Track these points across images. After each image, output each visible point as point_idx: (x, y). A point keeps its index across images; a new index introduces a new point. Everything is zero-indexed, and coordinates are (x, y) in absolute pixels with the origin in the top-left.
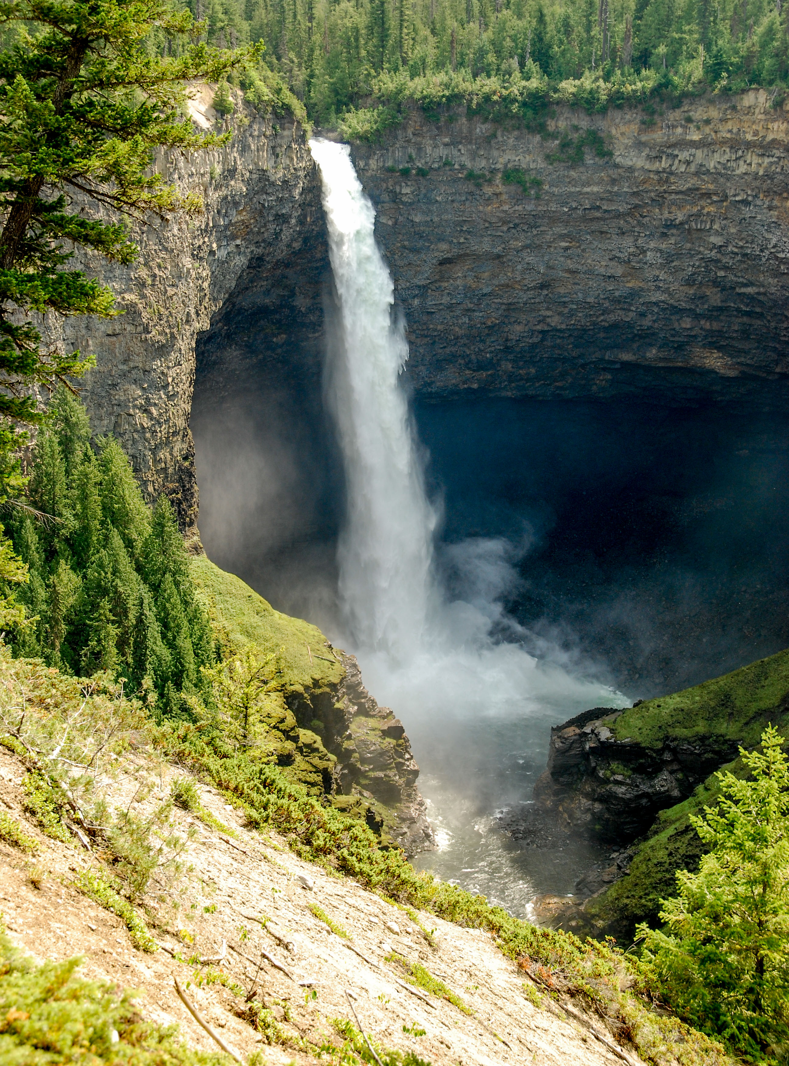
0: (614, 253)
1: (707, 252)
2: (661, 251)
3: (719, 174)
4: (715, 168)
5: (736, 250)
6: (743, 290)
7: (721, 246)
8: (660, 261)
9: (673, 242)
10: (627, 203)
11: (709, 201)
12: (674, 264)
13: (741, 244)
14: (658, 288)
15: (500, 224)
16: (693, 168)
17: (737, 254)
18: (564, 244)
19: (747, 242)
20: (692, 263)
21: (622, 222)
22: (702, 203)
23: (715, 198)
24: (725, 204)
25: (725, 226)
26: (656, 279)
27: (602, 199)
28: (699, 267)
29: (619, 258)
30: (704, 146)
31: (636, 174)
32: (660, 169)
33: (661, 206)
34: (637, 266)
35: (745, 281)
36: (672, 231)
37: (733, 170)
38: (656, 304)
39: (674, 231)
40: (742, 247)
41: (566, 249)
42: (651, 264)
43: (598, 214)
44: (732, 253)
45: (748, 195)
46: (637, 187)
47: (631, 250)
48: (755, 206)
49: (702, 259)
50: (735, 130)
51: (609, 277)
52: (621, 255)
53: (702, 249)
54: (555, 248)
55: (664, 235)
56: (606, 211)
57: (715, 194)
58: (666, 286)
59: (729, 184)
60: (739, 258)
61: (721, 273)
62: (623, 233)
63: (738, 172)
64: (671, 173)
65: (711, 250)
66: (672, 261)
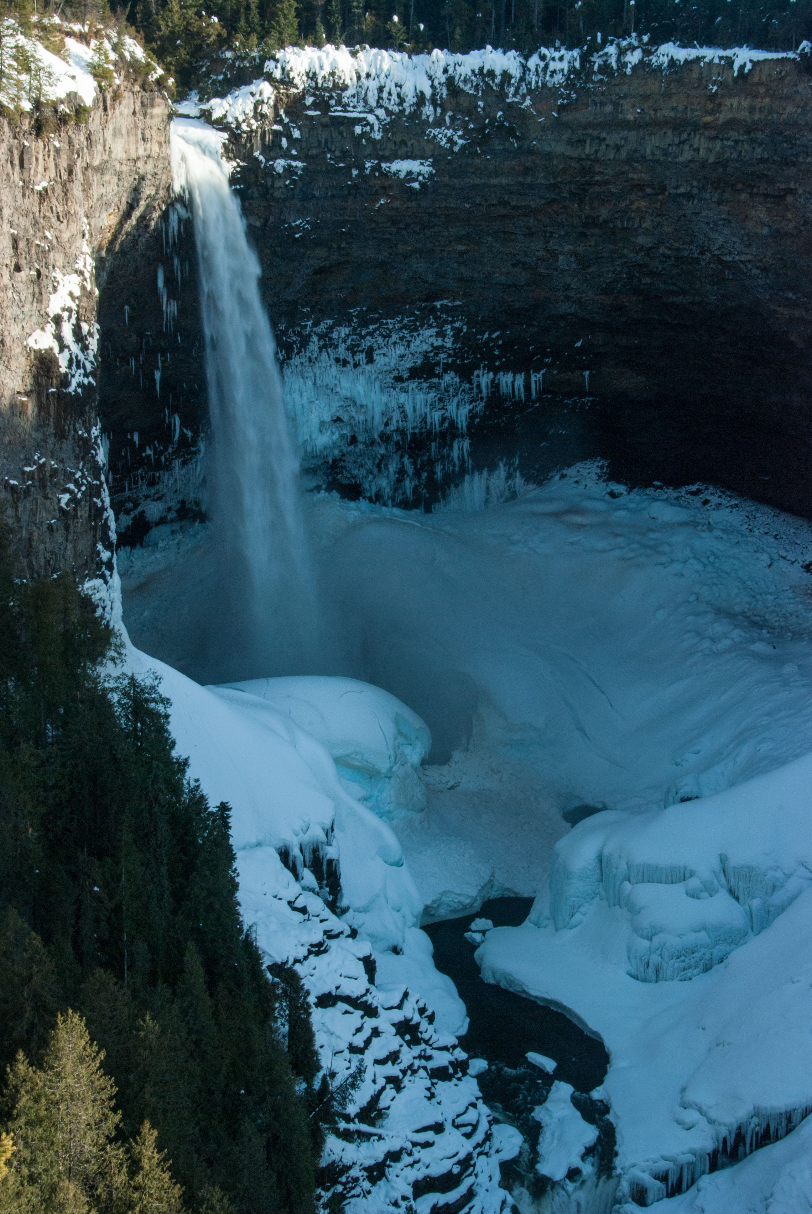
0: (518, 257)
1: (632, 255)
2: (576, 255)
3: (657, 161)
4: (653, 154)
5: (669, 252)
6: (672, 299)
7: (650, 248)
8: (574, 266)
9: (593, 243)
10: (541, 197)
11: (640, 194)
12: (591, 270)
13: (677, 245)
14: (568, 298)
15: (389, 224)
16: (623, 155)
17: (669, 257)
18: (461, 248)
19: (683, 244)
20: (612, 269)
21: (532, 220)
22: (633, 196)
23: (649, 191)
24: (660, 197)
25: (659, 224)
26: (567, 287)
27: (511, 193)
28: (620, 272)
29: (524, 264)
30: (640, 127)
31: (555, 162)
32: (583, 156)
33: (581, 202)
34: (545, 272)
35: (676, 289)
36: (592, 231)
37: (676, 157)
38: (563, 317)
39: (596, 231)
40: (678, 249)
41: (462, 253)
42: (563, 271)
43: (504, 211)
44: (664, 255)
45: (692, 187)
46: (555, 178)
47: (541, 253)
48: (700, 200)
49: (625, 263)
50: (681, 108)
51: (510, 286)
52: (528, 260)
53: (626, 251)
54: (449, 252)
55: (583, 235)
56: (515, 207)
57: (649, 186)
58: (578, 296)
59: (668, 174)
60: (672, 261)
61: (647, 280)
62: (532, 234)
63: (681, 159)
64: (596, 161)
65: (637, 253)
66: (589, 267)
